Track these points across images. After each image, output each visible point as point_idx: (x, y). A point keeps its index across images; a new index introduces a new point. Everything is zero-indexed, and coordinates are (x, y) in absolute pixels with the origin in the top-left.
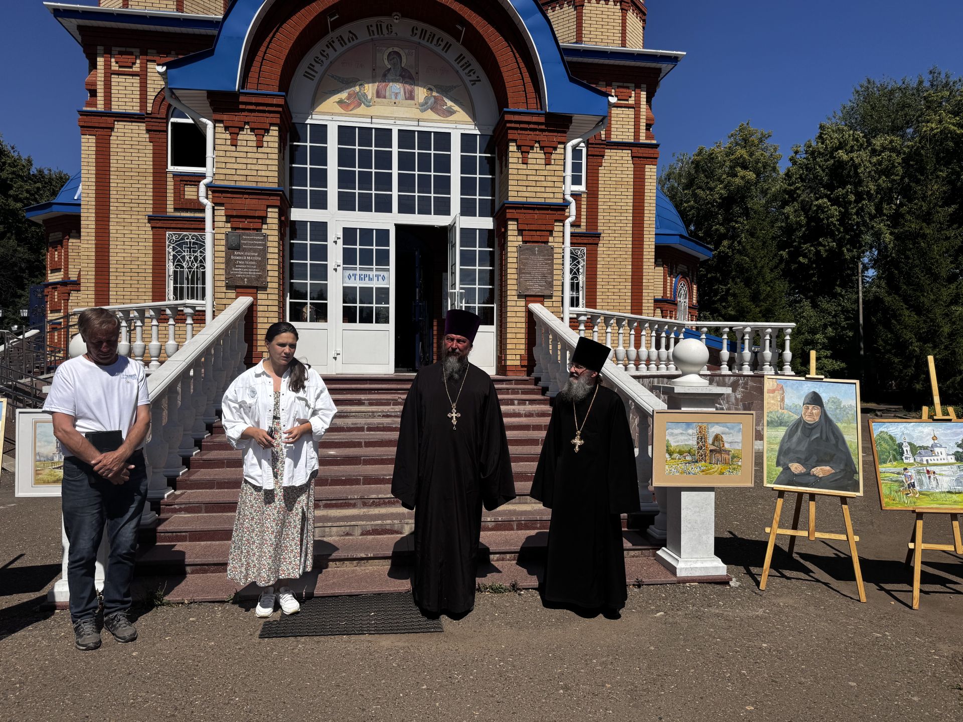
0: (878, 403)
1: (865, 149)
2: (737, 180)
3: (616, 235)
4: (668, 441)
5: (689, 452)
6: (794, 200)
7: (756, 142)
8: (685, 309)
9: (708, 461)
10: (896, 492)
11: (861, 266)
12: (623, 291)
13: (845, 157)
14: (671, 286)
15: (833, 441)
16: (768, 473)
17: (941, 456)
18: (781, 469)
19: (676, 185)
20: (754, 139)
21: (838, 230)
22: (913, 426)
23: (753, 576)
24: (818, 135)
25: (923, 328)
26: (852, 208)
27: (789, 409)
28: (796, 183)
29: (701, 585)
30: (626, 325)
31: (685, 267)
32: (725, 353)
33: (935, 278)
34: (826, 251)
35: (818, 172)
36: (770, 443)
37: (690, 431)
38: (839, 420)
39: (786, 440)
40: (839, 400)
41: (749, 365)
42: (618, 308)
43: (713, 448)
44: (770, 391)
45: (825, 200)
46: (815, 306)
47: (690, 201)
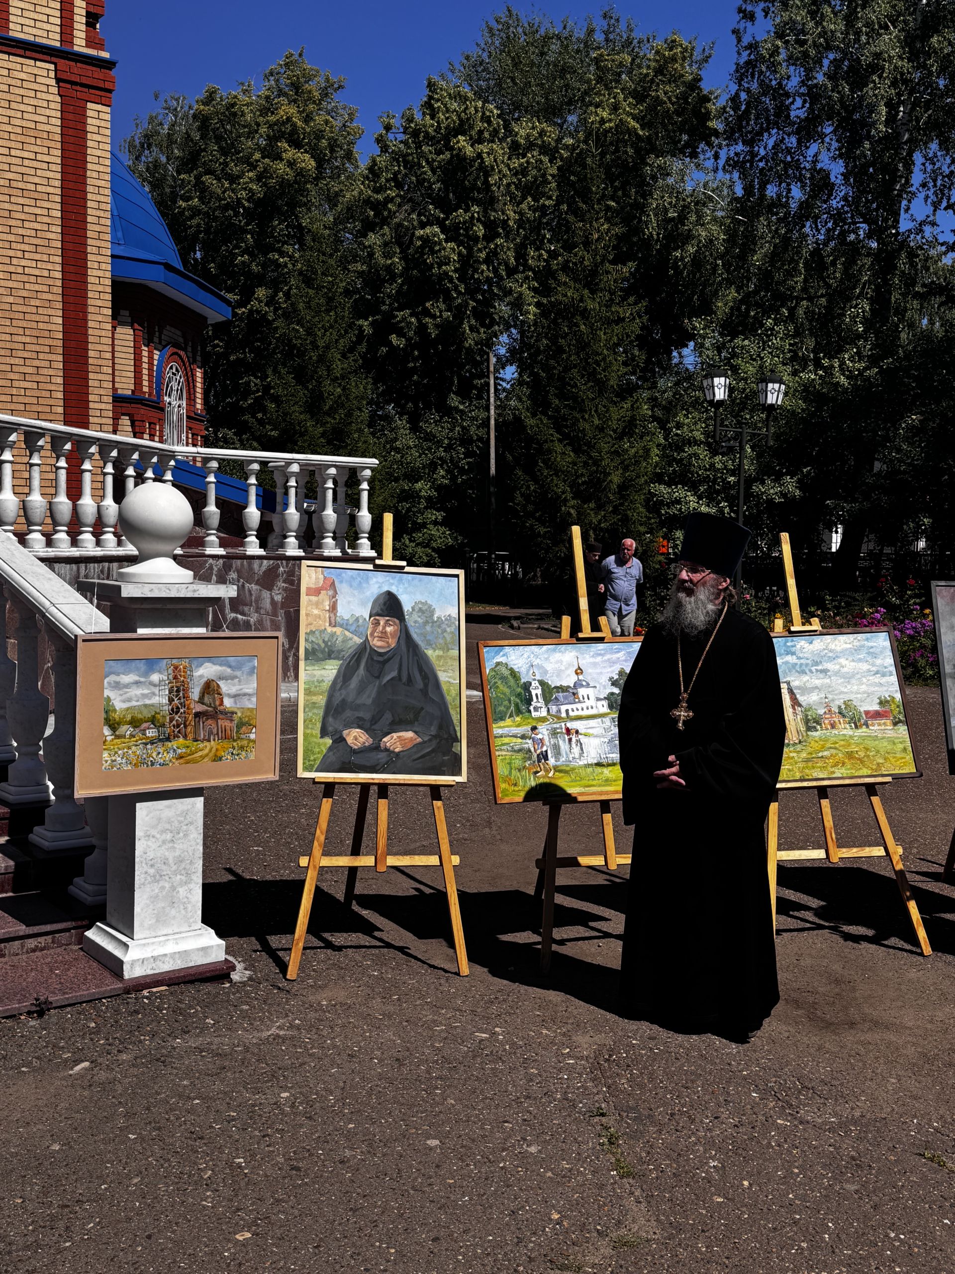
0: (513, 606)
1: (500, 140)
2: (281, 167)
3: (26, 248)
4: (108, 699)
5: (153, 720)
6: (384, 222)
7: (316, 94)
8: (180, 419)
9: (191, 736)
10: (519, 770)
11: (493, 360)
12: (45, 371)
13: (469, 151)
14: (150, 369)
15: (419, 683)
16: (306, 751)
17: (588, 703)
18: (328, 741)
19: (163, 159)
20: (313, 87)
21: (456, 288)
22: (547, 651)
23: (273, 954)
24: (425, 99)
25: (582, 475)
26: (480, 250)
27: (345, 626)
28: (386, 189)
29: (172, 988)
30: (49, 446)
31: (179, 333)
32: (253, 513)
33: (601, 386)
34: (437, 326)
35: (425, 173)
36: (308, 692)
37: (155, 677)
38: (429, 644)
39: (338, 686)
40: (430, 606)
41: (296, 537)
42: (35, 408)
43: (200, 708)
44: (310, 592)
45: (437, 229)
46: (415, 428)
47: (189, 198)
